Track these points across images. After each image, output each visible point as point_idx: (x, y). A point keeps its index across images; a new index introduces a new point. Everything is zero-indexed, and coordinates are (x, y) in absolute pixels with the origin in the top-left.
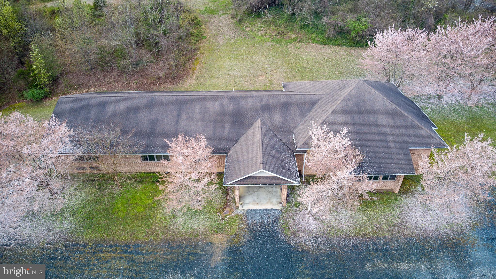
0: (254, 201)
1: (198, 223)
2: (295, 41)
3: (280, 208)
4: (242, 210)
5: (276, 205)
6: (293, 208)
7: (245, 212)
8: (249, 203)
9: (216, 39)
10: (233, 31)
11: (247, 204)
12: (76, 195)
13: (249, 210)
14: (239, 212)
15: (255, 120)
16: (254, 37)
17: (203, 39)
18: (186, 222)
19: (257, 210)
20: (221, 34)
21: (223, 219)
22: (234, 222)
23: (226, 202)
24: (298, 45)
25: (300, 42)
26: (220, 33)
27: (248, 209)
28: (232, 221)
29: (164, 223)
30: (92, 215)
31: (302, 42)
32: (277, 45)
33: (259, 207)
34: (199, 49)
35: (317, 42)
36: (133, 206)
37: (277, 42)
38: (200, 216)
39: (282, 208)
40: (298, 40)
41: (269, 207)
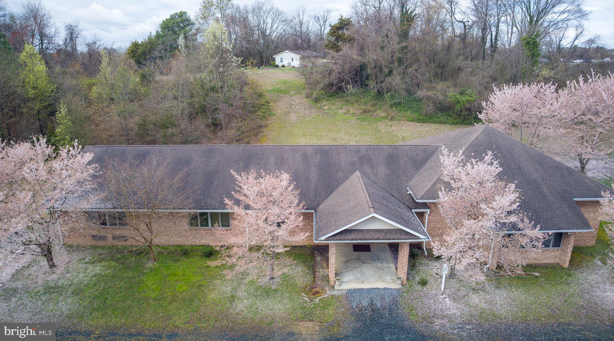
0: (357, 278)
1: (272, 306)
2: (386, 118)
3: (398, 287)
4: (341, 290)
5: (391, 283)
6: (419, 288)
7: (345, 293)
8: (350, 281)
9: (287, 116)
10: (308, 109)
11: (347, 282)
12: (86, 269)
13: (352, 289)
14: (335, 293)
15: (352, 172)
16: (335, 115)
17: (271, 116)
18: (254, 305)
19: (362, 289)
20: (294, 112)
21: (311, 301)
22: (329, 305)
23: (314, 281)
24: (390, 123)
25: (391, 120)
26: (293, 110)
27: (349, 288)
28: (325, 304)
29: (219, 305)
30: (107, 294)
31: (394, 120)
32: (364, 123)
33: (365, 286)
34: (266, 126)
35: (413, 119)
36: (170, 283)
37: (363, 120)
38: (275, 297)
39: (400, 286)
40: (390, 118)
41: (381, 285)
